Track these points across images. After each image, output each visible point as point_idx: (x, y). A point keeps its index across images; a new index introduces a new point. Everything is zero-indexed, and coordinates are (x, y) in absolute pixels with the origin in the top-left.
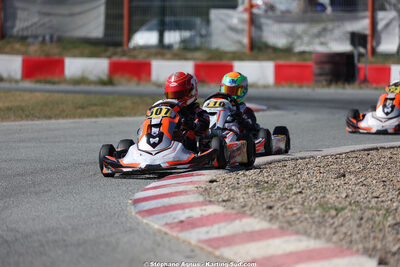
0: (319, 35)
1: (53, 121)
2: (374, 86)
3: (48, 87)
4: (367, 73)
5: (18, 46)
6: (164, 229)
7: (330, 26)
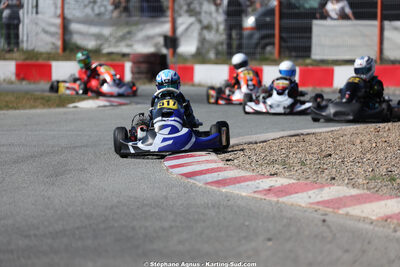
0: (123, 38)
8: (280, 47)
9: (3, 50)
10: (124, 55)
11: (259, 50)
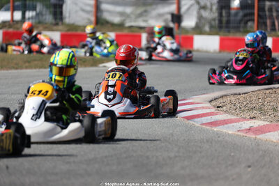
0: (140, 15)
4: (181, 41)
6: (239, 133)
7: (148, 8)
8: (258, 22)
9: (52, 24)
10: (141, 28)
11: (242, 25)
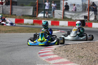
0: (77, 16)
1: (21, 33)
2: (89, 27)
3: (20, 25)
4: (87, 24)
5: (14, 16)
6: (45, 60)
